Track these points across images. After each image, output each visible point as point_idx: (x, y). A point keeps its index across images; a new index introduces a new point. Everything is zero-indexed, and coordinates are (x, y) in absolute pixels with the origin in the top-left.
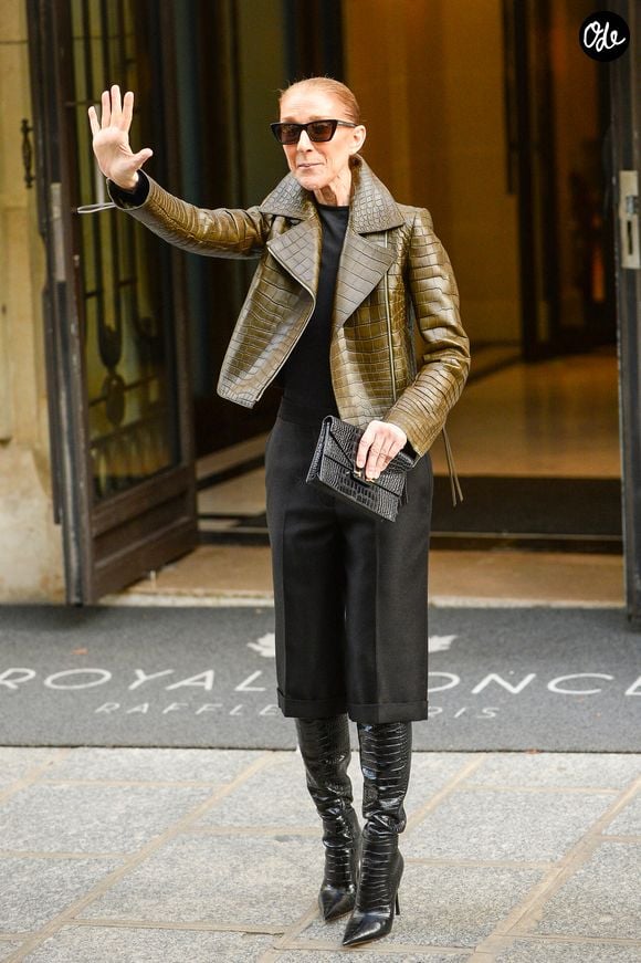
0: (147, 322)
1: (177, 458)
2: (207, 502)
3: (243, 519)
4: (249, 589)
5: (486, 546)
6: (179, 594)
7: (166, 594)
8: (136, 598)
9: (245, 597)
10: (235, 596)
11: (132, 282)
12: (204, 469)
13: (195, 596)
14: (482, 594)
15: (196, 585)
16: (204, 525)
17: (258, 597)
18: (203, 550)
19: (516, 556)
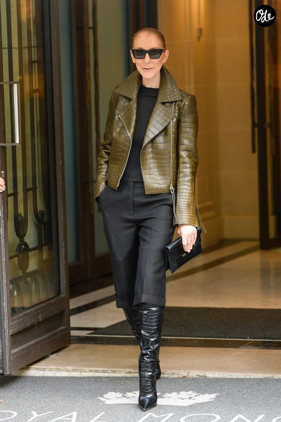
0: (42, 213)
1: (59, 292)
2: (75, 321)
3: (96, 330)
4: (98, 367)
5: (236, 345)
6: (58, 370)
7: (50, 370)
8: (34, 372)
9: (97, 371)
10: (90, 371)
11: (34, 189)
12: (74, 304)
13: (67, 371)
14: (234, 371)
15: (68, 365)
16: (73, 333)
17: (104, 372)
18: (73, 346)
19: (255, 351)
